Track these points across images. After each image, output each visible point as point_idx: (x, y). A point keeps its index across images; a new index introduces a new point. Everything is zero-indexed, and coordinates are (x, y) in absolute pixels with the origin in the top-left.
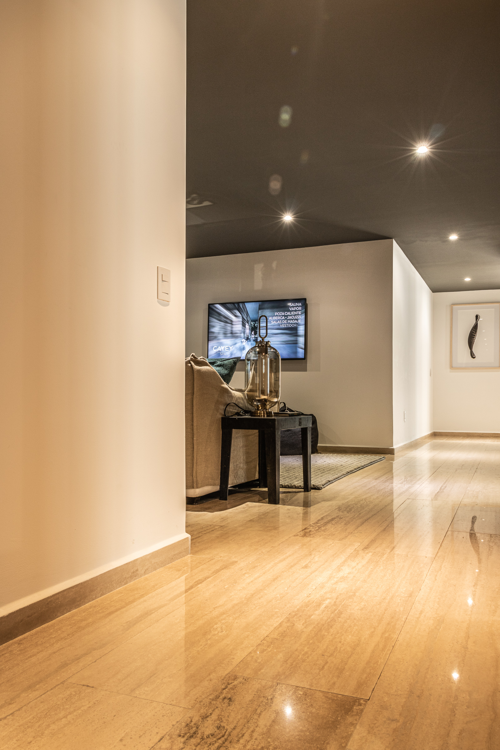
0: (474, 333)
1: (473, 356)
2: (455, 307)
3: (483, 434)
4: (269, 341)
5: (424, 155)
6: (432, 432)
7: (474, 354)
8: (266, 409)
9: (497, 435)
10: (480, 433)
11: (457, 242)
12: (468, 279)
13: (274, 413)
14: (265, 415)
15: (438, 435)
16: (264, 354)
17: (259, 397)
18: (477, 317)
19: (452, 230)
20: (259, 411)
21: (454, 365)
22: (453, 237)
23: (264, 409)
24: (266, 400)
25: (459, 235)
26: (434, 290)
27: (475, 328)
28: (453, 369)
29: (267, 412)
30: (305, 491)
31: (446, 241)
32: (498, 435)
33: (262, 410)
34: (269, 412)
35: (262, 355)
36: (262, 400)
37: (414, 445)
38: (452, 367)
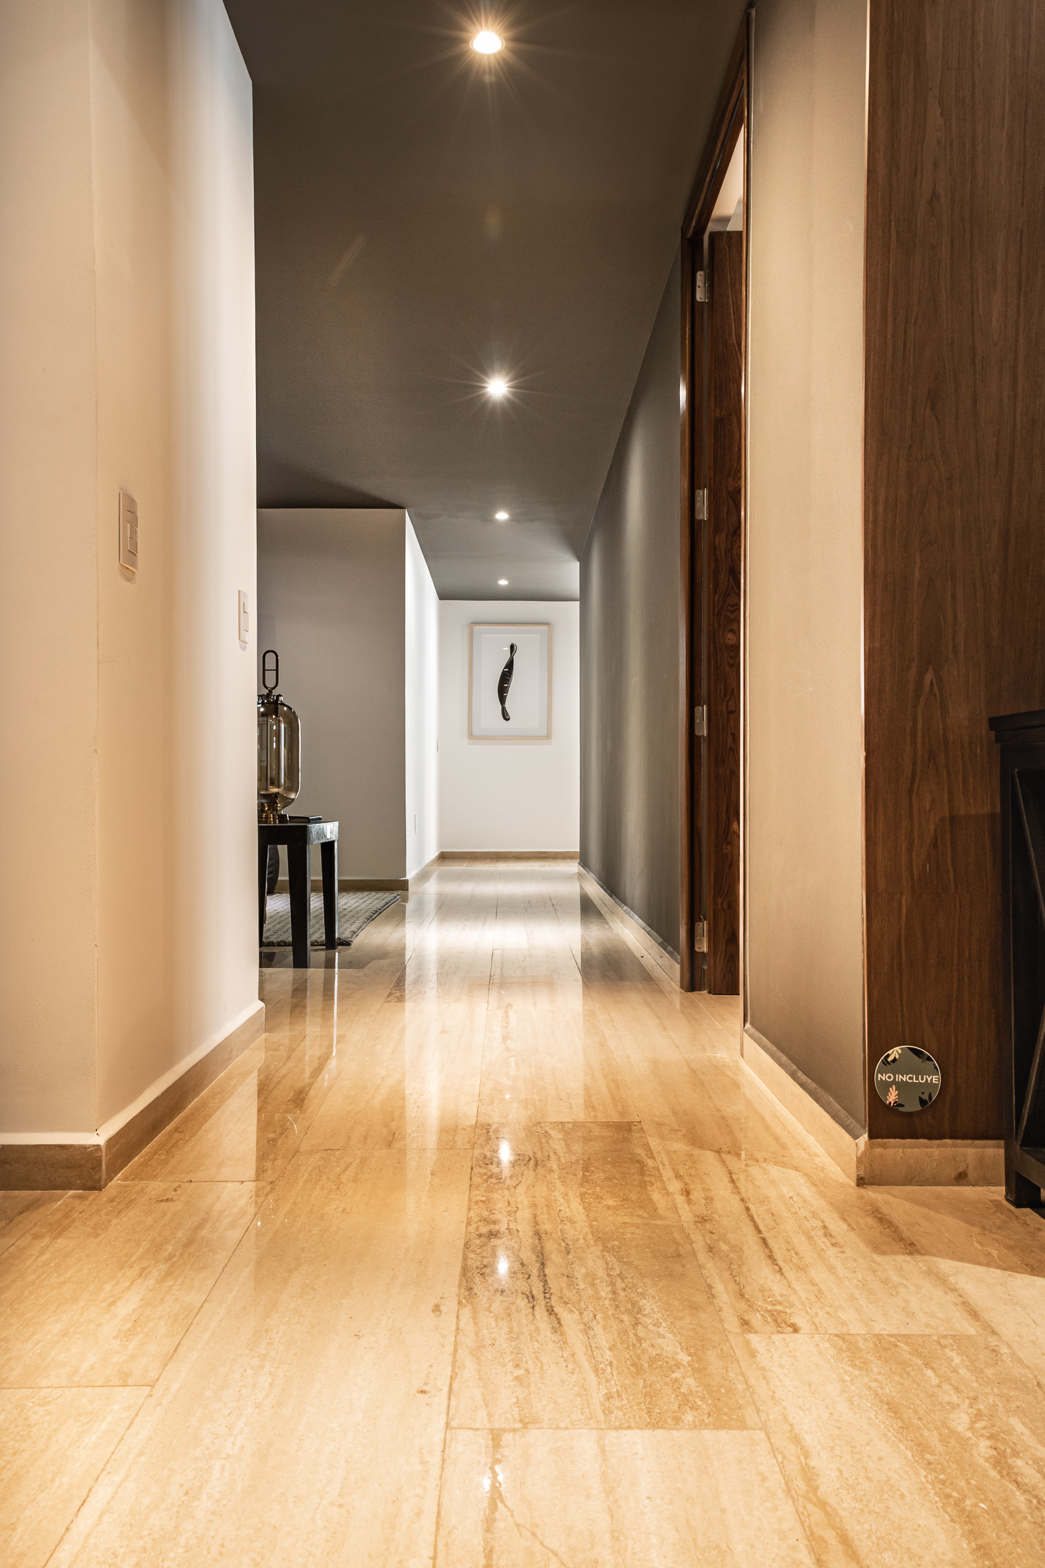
0: (507, 675)
1: (505, 716)
2: (477, 628)
3: (522, 853)
4: (280, 695)
5: (501, 396)
6: (439, 852)
7: (507, 713)
8: (277, 811)
9: (543, 856)
10: (517, 852)
11: (506, 523)
12: (503, 582)
13: (289, 817)
14: (276, 821)
15: (448, 858)
16: (274, 717)
17: (267, 789)
18: (512, 647)
19: (504, 505)
20: (264, 813)
21: (475, 732)
22: (502, 516)
23: (274, 810)
24: (276, 795)
25: (511, 515)
26: (443, 596)
27: (510, 665)
28: (473, 739)
29: (278, 815)
30: (327, 949)
31: (489, 520)
32: (546, 855)
33: (271, 813)
34: (281, 814)
35: (272, 718)
36: (271, 794)
37: (423, 876)
38: (471, 736)
